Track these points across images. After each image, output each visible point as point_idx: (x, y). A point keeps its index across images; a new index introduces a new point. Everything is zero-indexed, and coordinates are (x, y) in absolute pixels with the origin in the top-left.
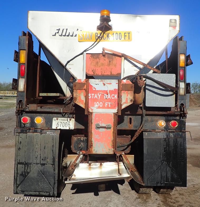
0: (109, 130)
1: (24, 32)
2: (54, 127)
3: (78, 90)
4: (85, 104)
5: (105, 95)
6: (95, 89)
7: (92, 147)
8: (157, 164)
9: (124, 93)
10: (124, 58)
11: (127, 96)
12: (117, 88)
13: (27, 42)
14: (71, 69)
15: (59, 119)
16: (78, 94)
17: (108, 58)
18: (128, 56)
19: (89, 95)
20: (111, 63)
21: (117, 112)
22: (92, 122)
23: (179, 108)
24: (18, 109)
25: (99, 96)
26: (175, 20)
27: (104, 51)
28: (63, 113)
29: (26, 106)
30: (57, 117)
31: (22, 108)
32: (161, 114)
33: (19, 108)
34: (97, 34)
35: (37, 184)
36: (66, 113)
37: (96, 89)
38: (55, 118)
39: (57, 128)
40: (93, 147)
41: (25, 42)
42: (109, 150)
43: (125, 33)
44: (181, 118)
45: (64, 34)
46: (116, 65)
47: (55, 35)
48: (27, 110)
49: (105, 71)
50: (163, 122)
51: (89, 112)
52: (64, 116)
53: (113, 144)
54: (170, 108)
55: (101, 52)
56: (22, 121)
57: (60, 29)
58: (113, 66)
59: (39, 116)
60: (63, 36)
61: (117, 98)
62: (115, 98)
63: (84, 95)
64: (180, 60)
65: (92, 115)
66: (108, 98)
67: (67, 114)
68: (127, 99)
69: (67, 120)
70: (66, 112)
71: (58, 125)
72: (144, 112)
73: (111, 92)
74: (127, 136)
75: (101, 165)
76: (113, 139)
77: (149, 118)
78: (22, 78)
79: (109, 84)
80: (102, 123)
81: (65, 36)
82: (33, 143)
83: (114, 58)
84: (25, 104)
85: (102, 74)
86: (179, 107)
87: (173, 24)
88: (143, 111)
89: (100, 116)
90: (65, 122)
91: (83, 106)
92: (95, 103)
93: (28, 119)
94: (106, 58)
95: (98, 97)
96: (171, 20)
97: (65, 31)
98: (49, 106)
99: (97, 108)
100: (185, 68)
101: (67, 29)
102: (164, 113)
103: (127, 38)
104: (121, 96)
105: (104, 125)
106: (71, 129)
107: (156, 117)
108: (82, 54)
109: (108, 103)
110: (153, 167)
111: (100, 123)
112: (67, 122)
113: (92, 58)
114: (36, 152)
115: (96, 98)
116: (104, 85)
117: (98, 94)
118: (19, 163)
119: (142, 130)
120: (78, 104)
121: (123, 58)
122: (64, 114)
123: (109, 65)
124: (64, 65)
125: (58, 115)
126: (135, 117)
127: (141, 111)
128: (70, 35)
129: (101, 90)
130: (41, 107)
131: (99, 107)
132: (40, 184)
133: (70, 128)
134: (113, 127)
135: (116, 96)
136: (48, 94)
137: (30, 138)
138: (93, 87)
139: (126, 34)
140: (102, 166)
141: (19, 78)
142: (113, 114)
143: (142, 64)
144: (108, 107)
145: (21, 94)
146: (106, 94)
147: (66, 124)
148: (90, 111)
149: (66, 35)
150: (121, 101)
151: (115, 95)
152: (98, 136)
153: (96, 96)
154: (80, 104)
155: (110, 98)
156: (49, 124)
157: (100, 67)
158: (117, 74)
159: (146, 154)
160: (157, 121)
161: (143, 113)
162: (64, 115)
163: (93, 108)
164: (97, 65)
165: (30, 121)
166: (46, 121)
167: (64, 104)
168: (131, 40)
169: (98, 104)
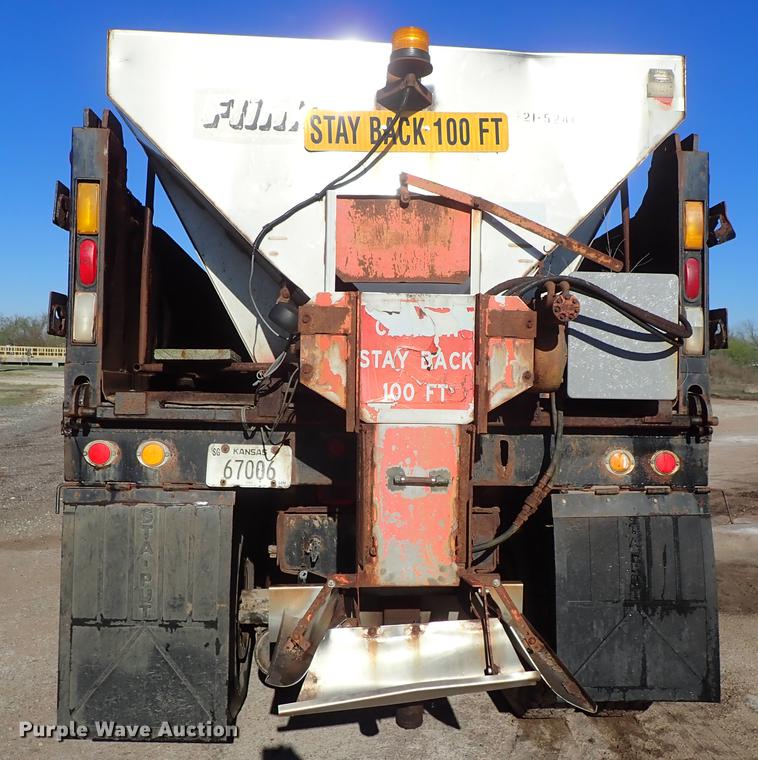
0: (441, 492)
1: (91, 113)
2: (213, 479)
3: (318, 337)
4: (347, 390)
5: (423, 353)
6: (384, 332)
7: (374, 558)
8: (605, 614)
9: (497, 347)
10: (479, 213)
11: (511, 358)
12: (471, 327)
13: (106, 152)
14: (276, 254)
15: (232, 447)
16: (317, 353)
17: (421, 212)
18: (498, 206)
19: (362, 357)
20: (431, 232)
21: (472, 419)
22: (372, 462)
23: (684, 405)
24: (73, 412)
25: (402, 359)
26: (670, 73)
27: (406, 186)
28: (250, 425)
29: (103, 400)
30: (226, 441)
31: (86, 406)
32: (620, 425)
33: (77, 406)
34: (375, 123)
35: (147, 699)
36: (258, 426)
37: (387, 330)
38: (218, 446)
39: (223, 482)
40: (377, 561)
41: (95, 151)
42: (442, 569)
43: (482, 120)
44: (693, 439)
45: (248, 121)
46: (449, 242)
47: (215, 124)
48: (109, 414)
49: (410, 265)
50: (624, 458)
51: (362, 422)
52: (252, 436)
53: (456, 545)
54: (655, 403)
55: (394, 193)
56: (87, 458)
57: (232, 101)
58: (438, 243)
59: (154, 438)
60: (247, 127)
61: (471, 368)
62: (464, 367)
63: (341, 355)
64: (685, 225)
65: (373, 434)
66: (436, 367)
67: (265, 430)
68: (509, 369)
69: (264, 450)
70: (259, 420)
71: (228, 470)
72: (559, 418)
73: (449, 344)
74: (485, 510)
75: (416, 632)
76: (455, 528)
77: (574, 441)
78: (85, 290)
79: (439, 310)
80: (412, 465)
81: (253, 127)
82: (131, 541)
83: (443, 213)
84: (99, 392)
85: (396, 274)
86: (685, 398)
87: (660, 88)
88: (555, 417)
89: (405, 436)
90: (256, 459)
91: (337, 398)
92: (385, 386)
93: (113, 449)
94: (412, 215)
95: (397, 361)
96: (652, 72)
97: (252, 110)
98: (191, 398)
99: (392, 407)
100: (703, 254)
101: (260, 104)
102: (632, 422)
103: (489, 137)
104: (488, 359)
105: (420, 473)
106: (277, 486)
107: (600, 439)
108: (318, 198)
109: (435, 386)
110: (592, 629)
111: (405, 465)
112: (262, 458)
113: (356, 213)
114: (142, 575)
115: (388, 366)
116: (421, 314)
117: (398, 352)
118: (77, 622)
119: (550, 486)
120: (317, 391)
121: (477, 215)
122: (253, 428)
123: (424, 240)
124: (253, 239)
125: (228, 433)
126: (521, 438)
127: (546, 414)
128: (273, 125)
129: (408, 334)
130: (163, 404)
131: (401, 404)
132: (159, 698)
133: (273, 483)
134: (455, 483)
135: (467, 360)
136: (188, 351)
137: (117, 524)
138: (377, 324)
139: (485, 125)
140: (422, 638)
141: (73, 290)
142: (455, 431)
143: (553, 235)
144: (435, 404)
145: (83, 353)
146: (429, 353)
147: (260, 467)
148: (367, 417)
149: (259, 124)
150: (488, 377)
151: (464, 354)
152: (399, 515)
153: (389, 361)
154: (327, 389)
155: (445, 368)
156: (194, 467)
157: (388, 246)
158: (456, 276)
159: (564, 579)
160: (603, 453)
161: (555, 425)
162: (249, 434)
163: (376, 406)
164: (377, 242)
165: (121, 457)
166: (180, 458)
167: (253, 390)
168: (505, 149)
169: (396, 390)
